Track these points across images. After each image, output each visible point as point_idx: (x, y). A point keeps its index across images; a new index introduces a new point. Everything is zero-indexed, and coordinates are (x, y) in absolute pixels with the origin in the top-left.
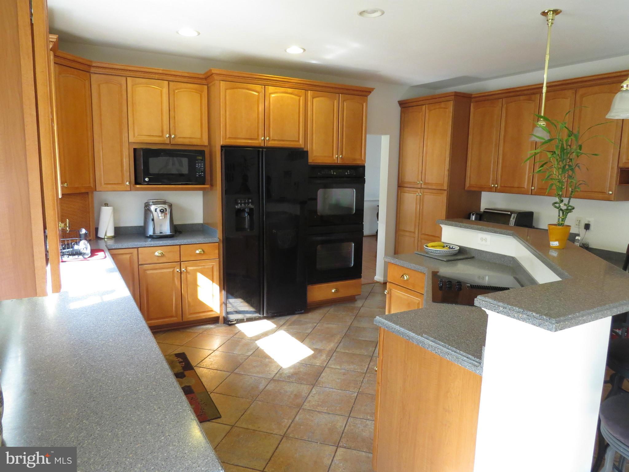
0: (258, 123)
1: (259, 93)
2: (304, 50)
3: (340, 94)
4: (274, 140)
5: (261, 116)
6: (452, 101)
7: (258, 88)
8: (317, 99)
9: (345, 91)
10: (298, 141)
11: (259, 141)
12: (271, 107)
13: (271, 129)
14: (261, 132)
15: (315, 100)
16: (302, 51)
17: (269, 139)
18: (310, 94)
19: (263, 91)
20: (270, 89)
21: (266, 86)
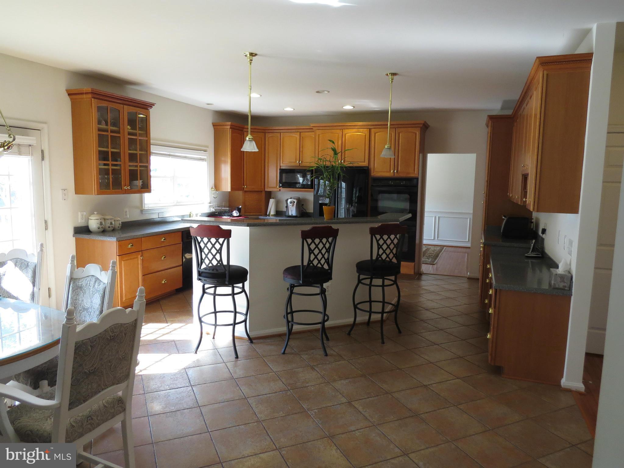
2: (354, 107)
3: (397, 128)
4: (348, 162)
5: (340, 148)
6: (490, 123)
7: (338, 131)
8: (378, 133)
9: (400, 126)
10: (364, 162)
11: (339, 163)
12: (346, 142)
13: (346, 155)
15: (376, 134)
16: (352, 108)
17: (344, 161)
18: (373, 131)
19: (342, 133)
20: (346, 131)
21: (343, 130)
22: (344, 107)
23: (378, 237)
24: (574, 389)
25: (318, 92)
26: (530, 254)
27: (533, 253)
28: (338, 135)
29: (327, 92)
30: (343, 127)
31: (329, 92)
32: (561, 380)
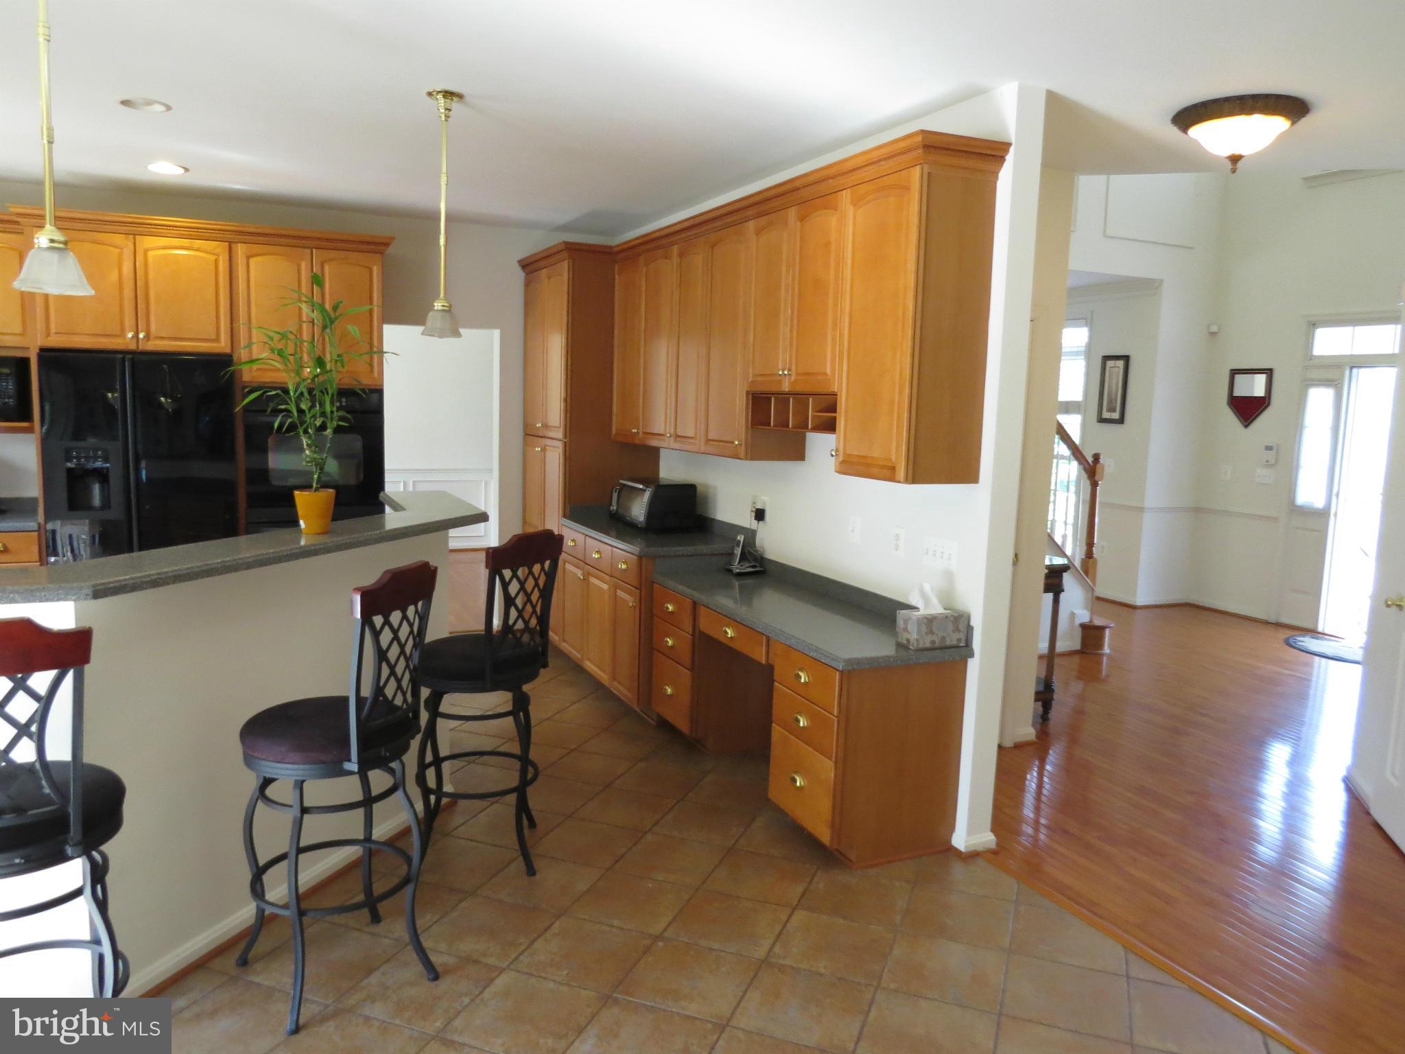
0: (121, 306)
1: (121, 249)
2: (186, 170)
3: (314, 250)
4: (162, 338)
5: (128, 293)
6: (566, 261)
7: (119, 239)
8: (259, 259)
9: (324, 244)
10: (217, 340)
11: (127, 339)
12: (151, 275)
13: (153, 318)
14: (129, 321)
15: (252, 261)
16: (182, 171)
17: (147, 337)
18: (240, 249)
19: (131, 246)
20: (148, 242)
21: (137, 237)
22: (151, 167)
23: (507, 573)
24: (980, 849)
25: (125, 103)
26: (736, 567)
27: (742, 564)
28: (118, 250)
29: (163, 108)
30: (135, 230)
31: (169, 108)
32: (951, 836)
